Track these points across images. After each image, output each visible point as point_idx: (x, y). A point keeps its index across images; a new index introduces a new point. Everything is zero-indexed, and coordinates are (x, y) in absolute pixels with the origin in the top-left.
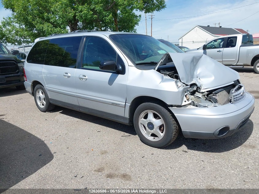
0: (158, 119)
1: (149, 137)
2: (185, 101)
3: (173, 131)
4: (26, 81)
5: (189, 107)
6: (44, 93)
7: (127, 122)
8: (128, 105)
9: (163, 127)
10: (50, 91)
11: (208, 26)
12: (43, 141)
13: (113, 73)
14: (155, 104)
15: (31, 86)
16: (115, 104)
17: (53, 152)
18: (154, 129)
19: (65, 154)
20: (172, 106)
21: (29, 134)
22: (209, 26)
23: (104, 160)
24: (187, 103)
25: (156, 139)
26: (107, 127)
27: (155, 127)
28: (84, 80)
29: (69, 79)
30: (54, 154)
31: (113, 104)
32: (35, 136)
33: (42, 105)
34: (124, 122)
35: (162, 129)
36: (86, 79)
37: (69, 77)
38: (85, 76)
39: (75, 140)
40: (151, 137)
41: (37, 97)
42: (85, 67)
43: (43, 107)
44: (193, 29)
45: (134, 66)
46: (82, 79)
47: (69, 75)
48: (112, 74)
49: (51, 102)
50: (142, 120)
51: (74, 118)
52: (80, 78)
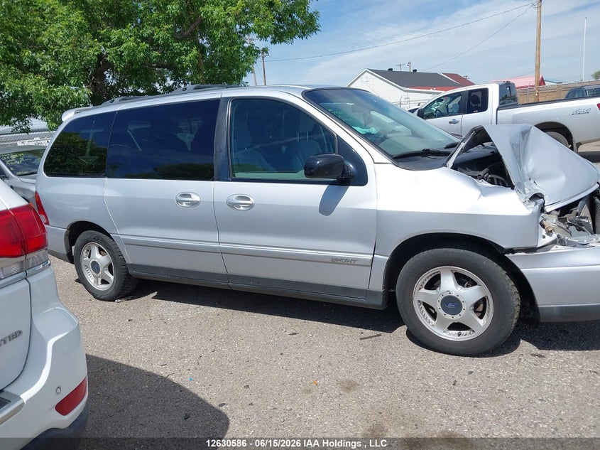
0: (467, 286)
1: (444, 334)
2: (544, 237)
3: (515, 310)
4: (47, 223)
5: (555, 249)
6: (110, 250)
7: (378, 302)
8: (384, 259)
9: (482, 305)
10: (129, 243)
11: (389, 70)
12: (165, 379)
13: (331, 183)
14: (462, 251)
15: (66, 235)
16: (342, 259)
17: (215, 404)
18: (463, 312)
19: (251, 404)
20: (512, 251)
21: (109, 363)
22: (391, 70)
23: (367, 406)
24: (548, 239)
25: (465, 336)
26: (306, 321)
27: (464, 306)
28: (242, 208)
29: (195, 208)
30: (223, 409)
31: (335, 261)
32: (131, 367)
33: (100, 283)
34: (367, 303)
35: (480, 308)
36: (251, 206)
37: (194, 204)
38: (248, 199)
39: (249, 364)
40: (451, 332)
41: (83, 264)
42: (238, 175)
43: (105, 287)
44: (359, 77)
45: (388, 162)
46: (238, 205)
47: (195, 198)
48: (327, 186)
49: (133, 272)
50: (421, 293)
51: (202, 307)
52: (232, 205)
